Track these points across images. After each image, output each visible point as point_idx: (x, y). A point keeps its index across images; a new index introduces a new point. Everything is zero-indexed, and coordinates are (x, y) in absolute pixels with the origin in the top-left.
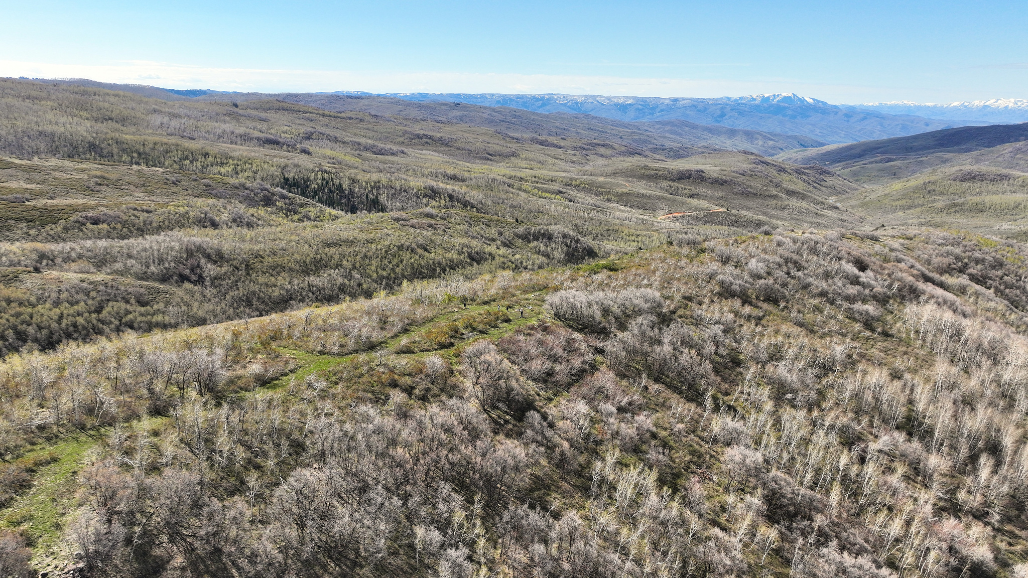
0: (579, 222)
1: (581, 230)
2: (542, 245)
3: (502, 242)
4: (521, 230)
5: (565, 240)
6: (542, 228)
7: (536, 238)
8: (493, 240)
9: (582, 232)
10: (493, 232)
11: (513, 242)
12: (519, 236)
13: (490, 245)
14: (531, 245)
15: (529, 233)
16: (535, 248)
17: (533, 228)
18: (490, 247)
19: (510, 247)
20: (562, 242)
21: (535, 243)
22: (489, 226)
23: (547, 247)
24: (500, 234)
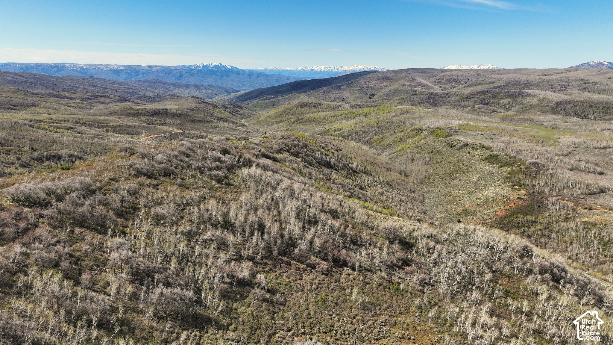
0: (83, 146)
2: (53, 163)
3: (20, 164)
4: (35, 155)
5: (71, 158)
6: (52, 152)
7: (48, 158)
8: (13, 164)
9: (87, 152)
10: (12, 158)
11: (29, 163)
12: (35, 159)
13: (10, 167)
14: (45, 164)
15: (43, 157)
16: (48, 166)
17: (46, 153)
18: (9, 169)
19: (27, 167)
20: (69, 160)
21: (48, 163)
22: (8, 154)
23: (57, 164)
24: (19, 159)
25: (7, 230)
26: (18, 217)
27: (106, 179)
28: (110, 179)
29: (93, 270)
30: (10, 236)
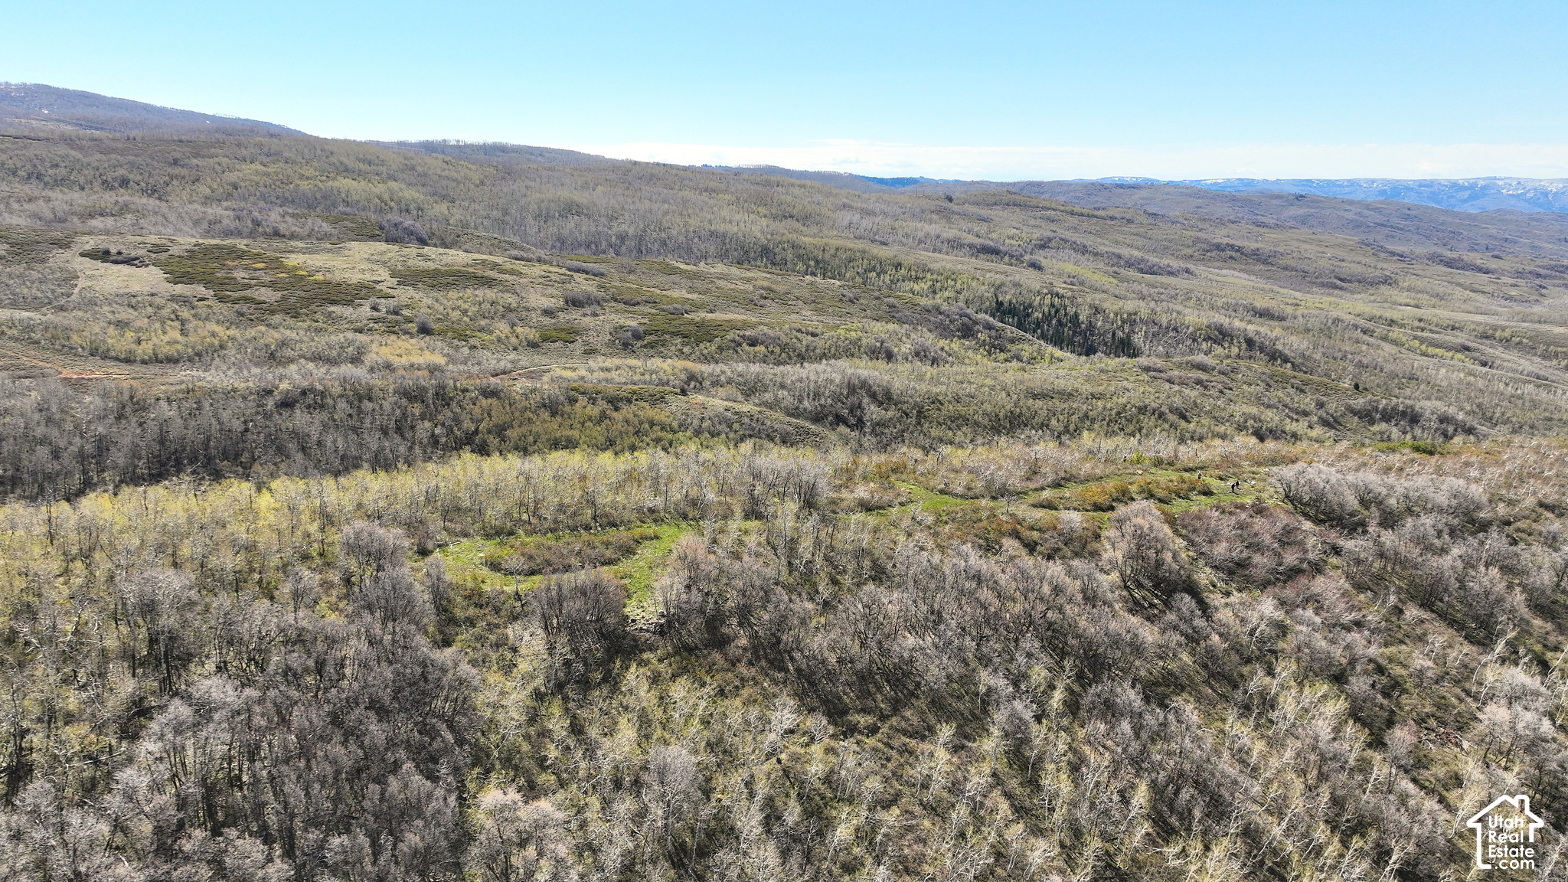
0: (1485, 400)
1: (1489, 414)
2: (1395, 430)
3: (1320, 418)
4: (1360, 402)
5: (1444, 426)
6: (1401, 403)
7: (1387, 417)
8: (1306, 414)
9: (1491, 418)
10: (1308, 401)
11: (1341, 420)
12: (1354, 412)
13: (1297, 421)
14: (1376, 428)
15: (1376, 409)
16: (1382, 433)
17: (1384, 402)
18: (1294, 424)
19: (1334, 428)
20: (1437, 430)
21: (1383, 426)
22: (1302, 391)
23: (1405, 433)
24: (1321, 405)
25: (1257, 559)
26: (1287, 538)
27: (1530, 502)
28: (1541, 505)
29: (1427, 729)
30: (1259, 573)
